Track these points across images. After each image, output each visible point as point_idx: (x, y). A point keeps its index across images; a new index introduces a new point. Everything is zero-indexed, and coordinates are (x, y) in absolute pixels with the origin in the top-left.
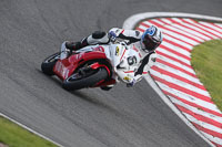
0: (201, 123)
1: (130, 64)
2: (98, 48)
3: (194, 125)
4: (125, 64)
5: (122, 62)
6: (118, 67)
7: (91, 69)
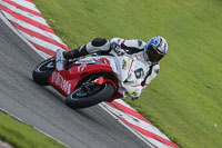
0: (18, 22)
1: (138, 77)
2: (102, 60)
3: (13, 23)
4: (133, 78)
5: (130, 76)
6: (126, 81)
7: (96, 84)
